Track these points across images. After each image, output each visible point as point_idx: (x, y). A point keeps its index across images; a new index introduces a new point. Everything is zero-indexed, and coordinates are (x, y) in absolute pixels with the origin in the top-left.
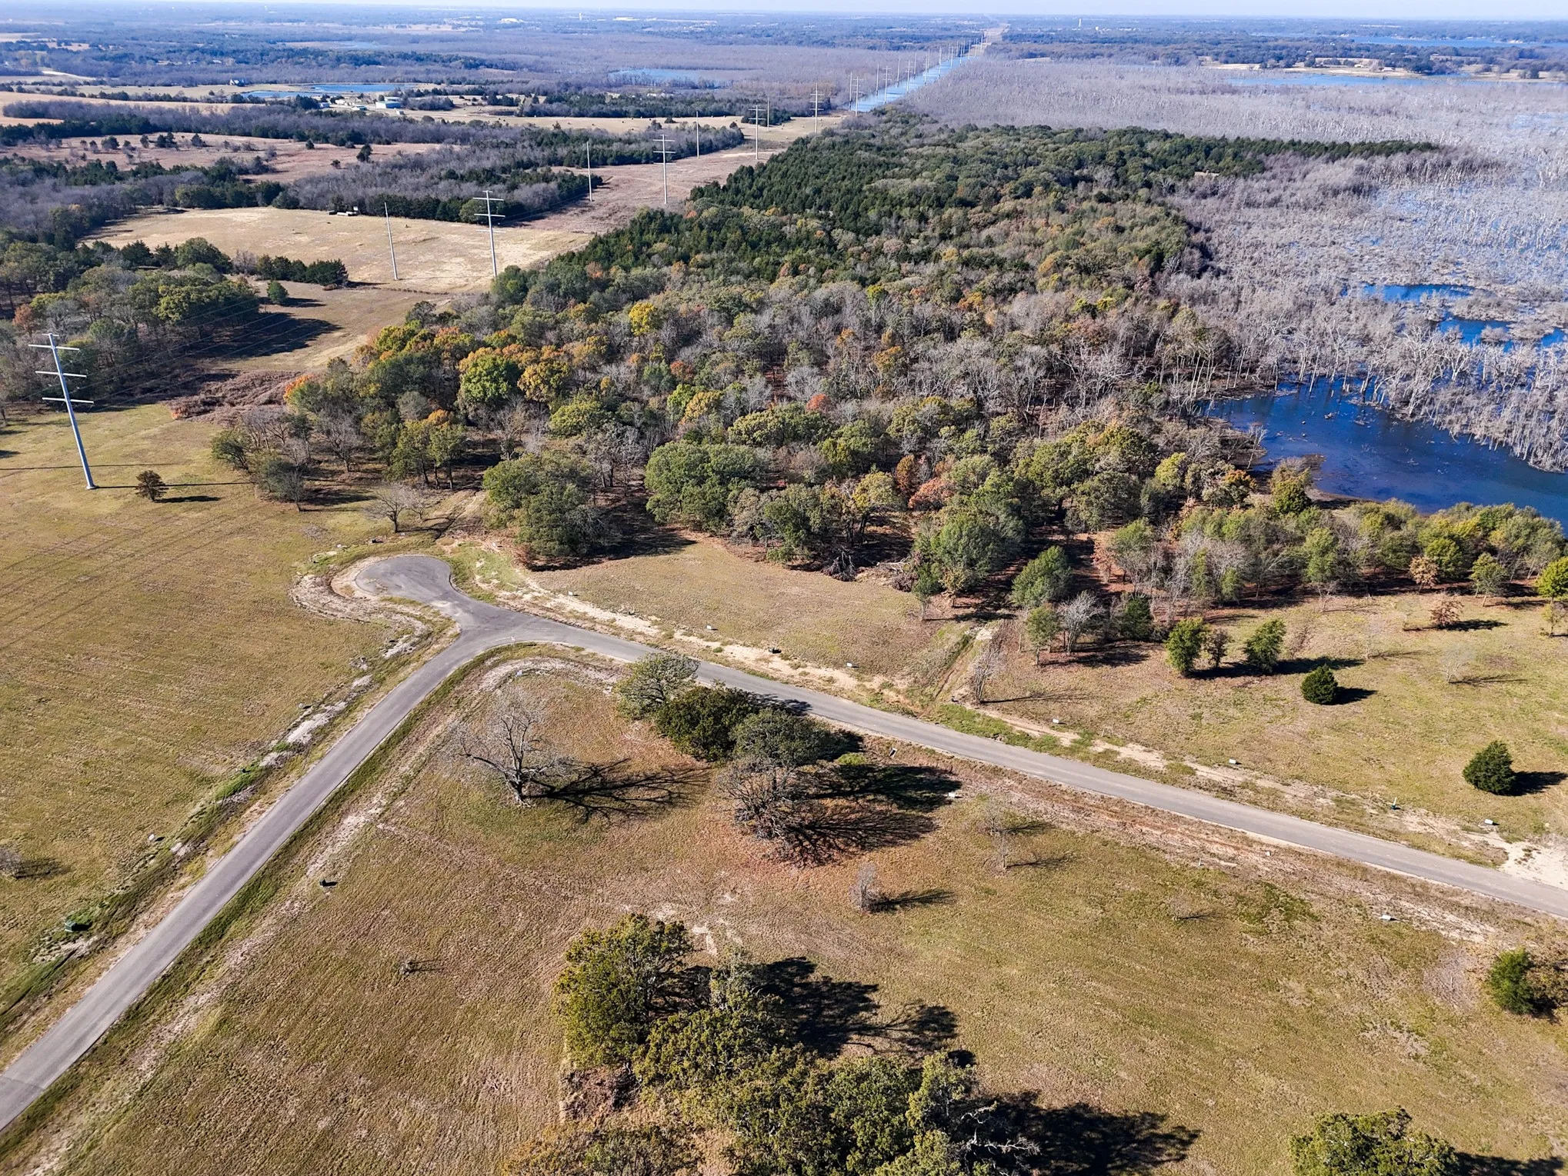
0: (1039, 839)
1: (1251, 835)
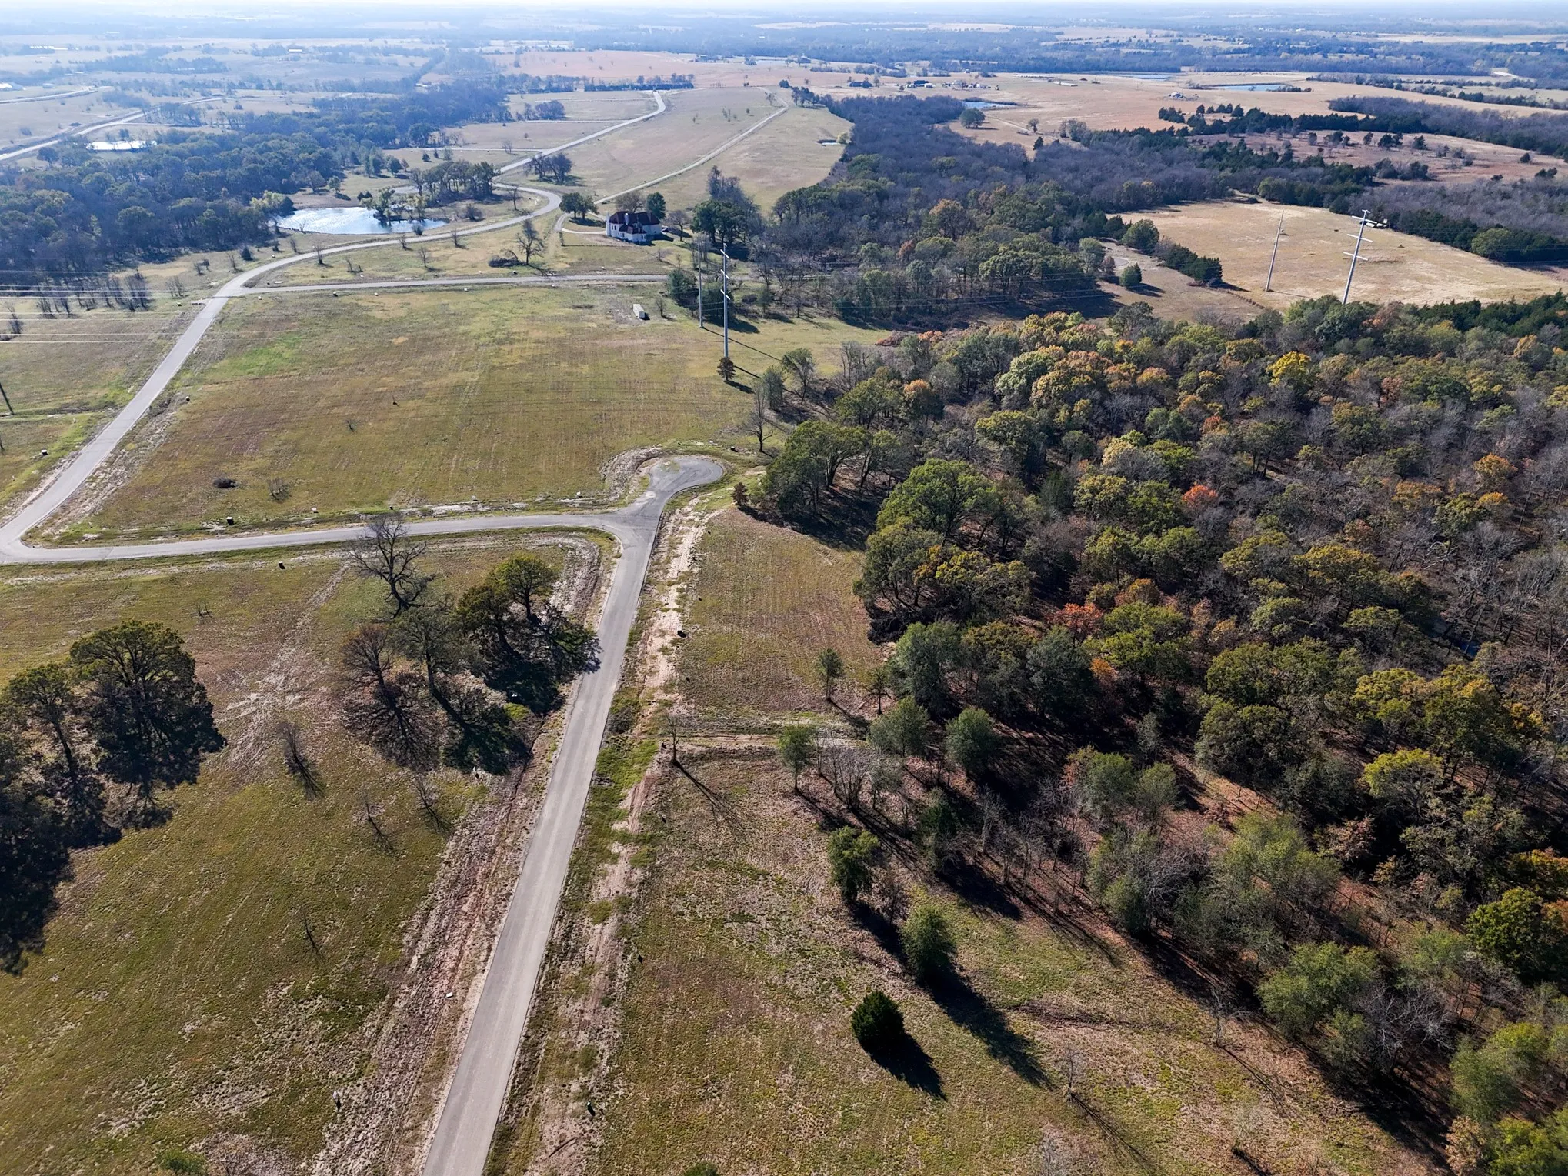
0: (421, 833)
1: (481, 980)
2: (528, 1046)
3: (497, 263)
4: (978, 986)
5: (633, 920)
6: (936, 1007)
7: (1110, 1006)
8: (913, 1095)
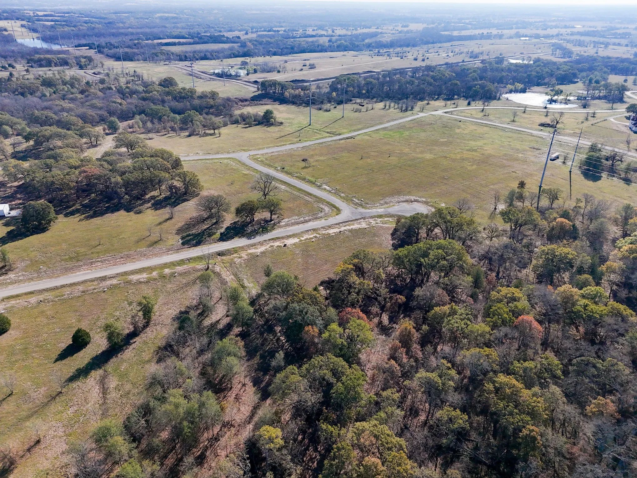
0: (147, 243)
2: (63, 286)
3: (542, 125)
4: (114, 360)
5: (121, 286)
6: (100, 352)
7: (113, 395)
8: (55, 356)
